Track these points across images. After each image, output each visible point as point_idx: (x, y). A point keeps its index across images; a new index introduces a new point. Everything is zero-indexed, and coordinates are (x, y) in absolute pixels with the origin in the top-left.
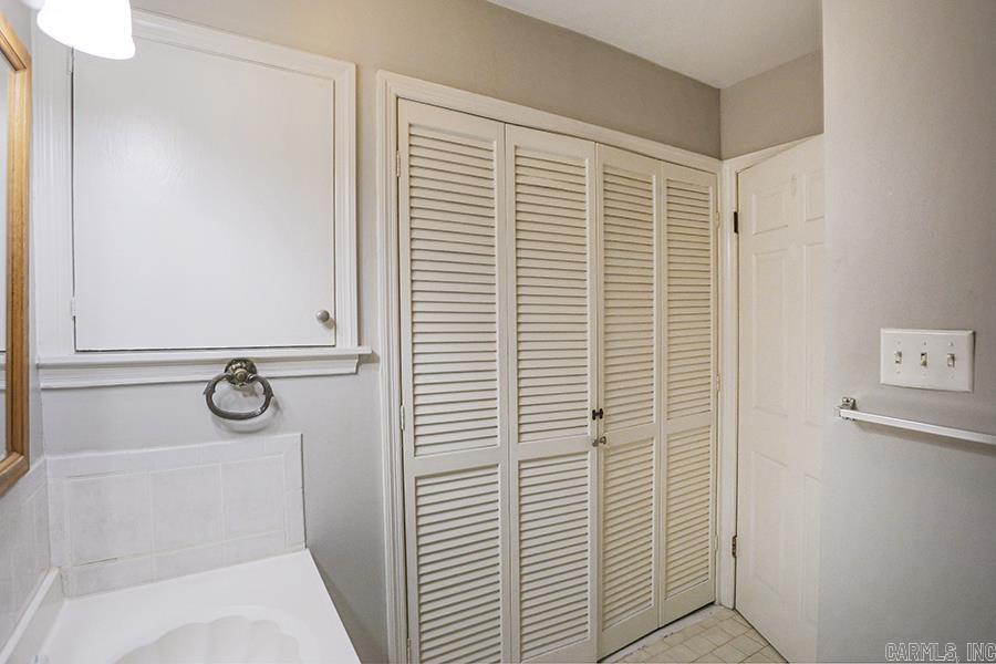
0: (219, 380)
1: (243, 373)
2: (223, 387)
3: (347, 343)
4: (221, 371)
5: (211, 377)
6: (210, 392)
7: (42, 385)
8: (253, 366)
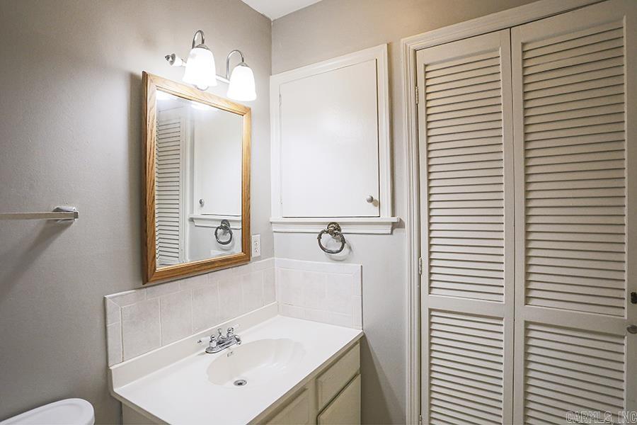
0: (322, 232)
1: (335, 230)
2: (326, 237)
3: (386, 216)
4: (325, 228)
5: (320, 231)
6: (320, 238)
7: (274, 230)
8: (338, 227)
